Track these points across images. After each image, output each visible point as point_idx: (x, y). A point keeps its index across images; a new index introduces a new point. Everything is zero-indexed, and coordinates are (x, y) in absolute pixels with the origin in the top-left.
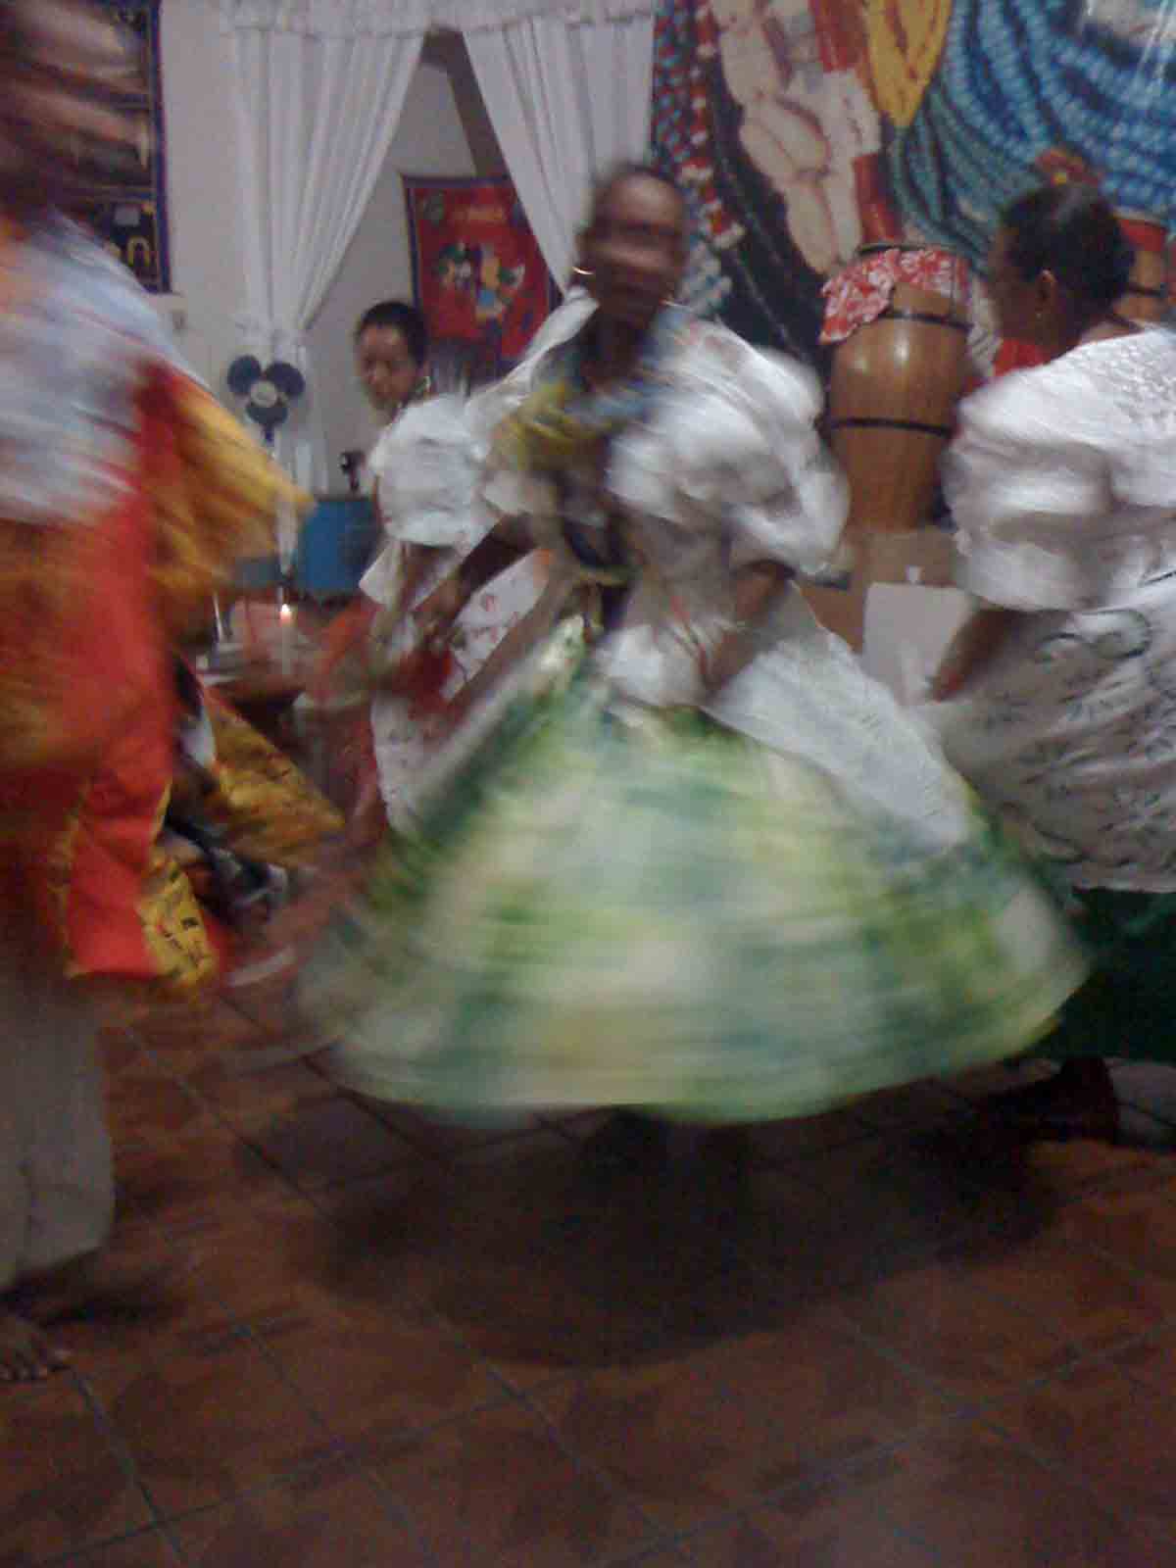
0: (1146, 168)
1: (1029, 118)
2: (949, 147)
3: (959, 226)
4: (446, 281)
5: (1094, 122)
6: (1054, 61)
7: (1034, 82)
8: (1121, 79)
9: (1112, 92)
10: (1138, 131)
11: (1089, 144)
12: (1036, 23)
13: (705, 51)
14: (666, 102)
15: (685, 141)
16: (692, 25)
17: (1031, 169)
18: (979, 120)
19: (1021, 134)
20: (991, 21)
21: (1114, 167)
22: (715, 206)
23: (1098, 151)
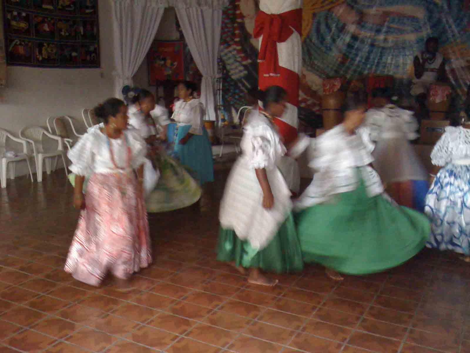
1: (333, 48)
2: (311, 50)
3: (314, 66)
4: (156, 65)
5: (348, 50)
7: (334, 41)
12: (333, 29)
13: (239, 20)
15: (233, 40)
17: (334, 57)
19: (331, 50)
22: (243, 55)
23: (350, 55)
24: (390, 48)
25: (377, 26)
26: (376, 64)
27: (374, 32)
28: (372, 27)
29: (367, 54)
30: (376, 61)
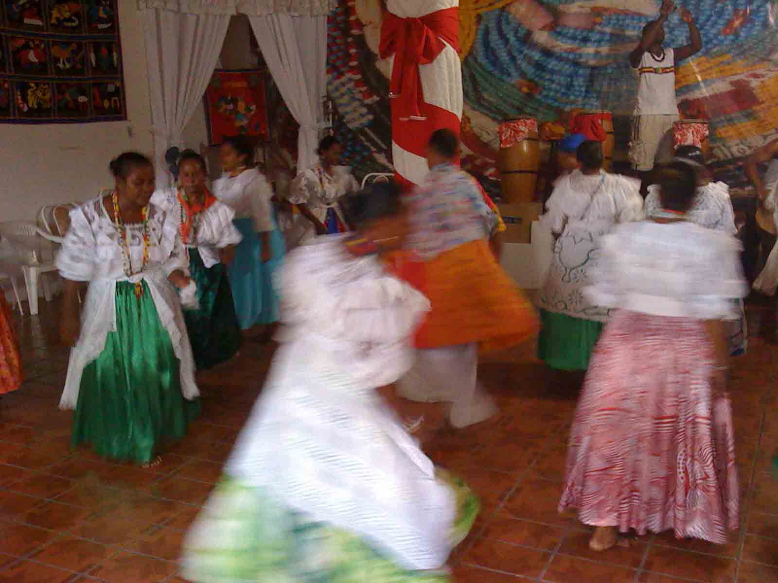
0: (558, 88)
1: (512, 70)
2: (477, 76)
3: (482, 102)
4: (221, 110)
5: (537, 73)
7: (513, 59)
8: (548, 60)
9: (544, 64)
10: (555, 77)
11: (536, 79)
12: (512, 39)
13: (355, 32)
14: (334, 48)
15: (345, 64)
16: (346, 22)
17: (513, 86)
18: (491, 69)
19: (509, 75)
20: (494, 37)
21: (546, 87)
22: (364, 89)
23: (541, 82)
25: (582, 32)
26: (583, 94)
27: (577, 41)
28: (574, 33)
29: (569, 79)
30: (583, 89)
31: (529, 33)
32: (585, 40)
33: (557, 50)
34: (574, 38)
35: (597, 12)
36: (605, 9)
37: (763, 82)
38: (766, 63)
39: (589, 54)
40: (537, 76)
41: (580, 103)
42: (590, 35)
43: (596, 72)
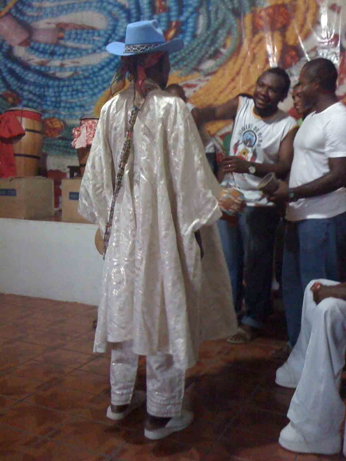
0: (35, 98)
5: (19, 84)
6: (6, 66)
8: (26, 73)
9: (23, 76)
10: (32, 88)
11: (18, 90)
17: (1, 96)
21: (25, 97)
23: (20, 92)
24: (69, 78)
25: (50, 46)
26: (54, 104)
27: (47, 56)
28: (44, 49)
29: (42, 90)
30: (53, 99)
31: (11, 49)
32: (53, 54)
33: (31, 62)
34: (43, 52)
35: (61, 27)
36: (67, 25)
37: (195, 92)
38: (196, 74)
39: (56, 67)
40: (18, 87)
41: (52, 112)
42: (57, 49)
43: (62, 83)
